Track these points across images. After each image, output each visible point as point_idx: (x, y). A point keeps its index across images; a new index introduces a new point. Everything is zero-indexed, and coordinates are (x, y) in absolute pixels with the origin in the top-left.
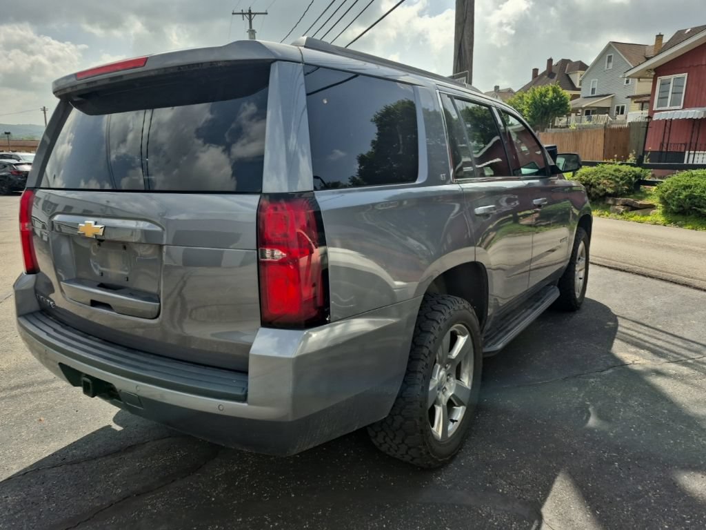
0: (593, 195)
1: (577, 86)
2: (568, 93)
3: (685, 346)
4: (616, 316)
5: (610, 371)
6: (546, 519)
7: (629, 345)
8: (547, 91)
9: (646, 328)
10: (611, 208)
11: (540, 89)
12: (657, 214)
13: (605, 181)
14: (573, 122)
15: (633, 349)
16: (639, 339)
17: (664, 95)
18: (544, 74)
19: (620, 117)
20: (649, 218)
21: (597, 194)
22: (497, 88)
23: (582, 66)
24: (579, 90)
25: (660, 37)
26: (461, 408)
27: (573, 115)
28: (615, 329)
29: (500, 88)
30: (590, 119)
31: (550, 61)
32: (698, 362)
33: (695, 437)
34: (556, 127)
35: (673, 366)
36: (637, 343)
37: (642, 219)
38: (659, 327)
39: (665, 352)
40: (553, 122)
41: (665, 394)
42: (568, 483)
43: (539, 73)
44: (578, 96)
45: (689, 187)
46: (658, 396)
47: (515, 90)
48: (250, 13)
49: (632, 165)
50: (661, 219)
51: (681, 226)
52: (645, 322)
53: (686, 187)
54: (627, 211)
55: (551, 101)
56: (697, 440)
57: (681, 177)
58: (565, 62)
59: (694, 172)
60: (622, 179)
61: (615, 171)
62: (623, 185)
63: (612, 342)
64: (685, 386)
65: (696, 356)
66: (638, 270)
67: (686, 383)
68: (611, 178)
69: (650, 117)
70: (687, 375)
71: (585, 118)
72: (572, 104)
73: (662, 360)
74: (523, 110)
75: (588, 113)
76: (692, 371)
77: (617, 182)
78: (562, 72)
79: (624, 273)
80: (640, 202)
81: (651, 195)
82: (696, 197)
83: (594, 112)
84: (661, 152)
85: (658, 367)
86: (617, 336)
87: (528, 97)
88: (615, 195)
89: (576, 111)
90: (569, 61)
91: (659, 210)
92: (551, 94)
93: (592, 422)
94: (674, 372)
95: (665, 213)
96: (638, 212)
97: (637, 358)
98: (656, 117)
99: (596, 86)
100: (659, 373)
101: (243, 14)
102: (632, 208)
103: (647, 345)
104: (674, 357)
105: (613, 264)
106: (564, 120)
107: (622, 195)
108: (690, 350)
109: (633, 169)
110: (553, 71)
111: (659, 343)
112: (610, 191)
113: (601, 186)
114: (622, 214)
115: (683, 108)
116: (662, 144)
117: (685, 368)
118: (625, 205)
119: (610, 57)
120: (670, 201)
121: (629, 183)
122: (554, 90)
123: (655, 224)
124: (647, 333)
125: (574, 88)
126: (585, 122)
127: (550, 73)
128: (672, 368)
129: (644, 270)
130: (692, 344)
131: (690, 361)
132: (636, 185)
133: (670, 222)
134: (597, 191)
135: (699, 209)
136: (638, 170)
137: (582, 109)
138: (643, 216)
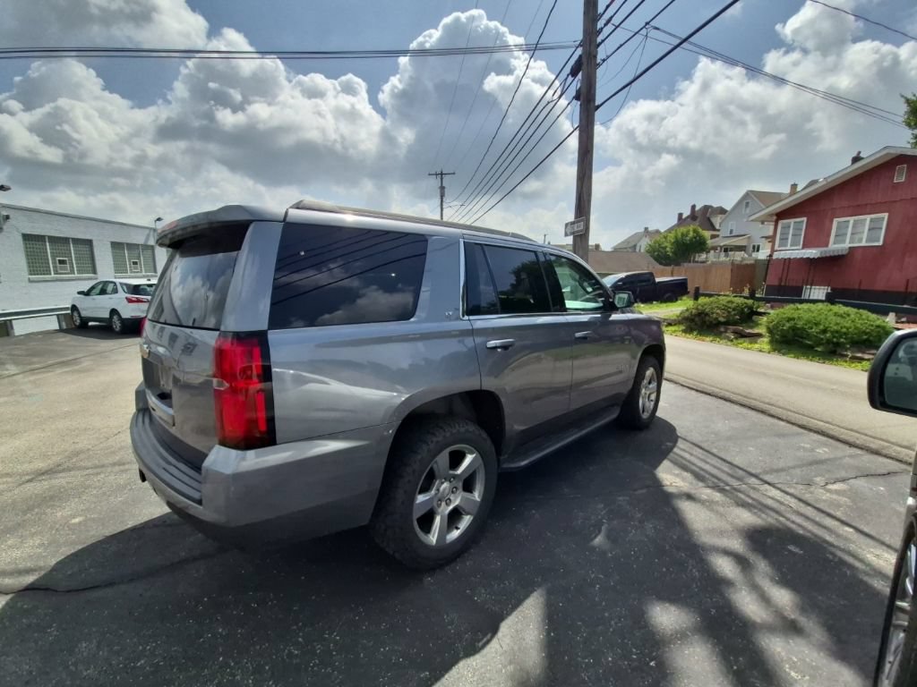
0: (708, 323)
1: (717, 227)
2: (707, 234)
3: (730, 472)
4: (678, 437)
5: (644, 491)
6: (500, 634)
7: (676, 467)
8: (689, 231)
9: (701, 451)
10: (723, 335)
11: (683, 229)
12: (764, 343)
13: (718, 311)
14: (712, 257)
15: (677, 471)
16: (689, 461)
17: (785, 236)
18: (688, 217)
19: (754, 255)
20: (757, 346)
21: (711, 322)
22: (646, 229)
23: (722, 211)
24: (718, 230)
25: (794, 186)
26: (468, 517)
27: (712, 252)
28: (670, 450)
29: (650, 229)
30: (727, 256)
31: (693, 207)
32: (735, 489)
33: (690, 567)
34: (697, 262)
35: (709, 491)
36: (685, 465)
37: (750, 346)
38: (715, 451)
39: (707, 476)
40: (694, 258)
41: (685, 519)
42: (542, 600)
43: (684, 216)
44: (718, 236)
45: (793, 319)
46: (677, 521)
47: (662, 231)
48: (442, 174)
49: (745, 298)
50: (767, 347)
51: (784, 354)
52: (703, 445)
53: (789, 320)
54: (736, 338)
55: (691, 240)
56: (691, 570)
57: (788, 310)
58: (706, 208)
59: (800, 306)
60: (734, 310)
61: (728, 302)
62: (735, 315)
63: (660, 463)
64: (708, 513)
65: (735, 483)
66: (723, 393)
67: (712, 510)
68: (725, 308)
69: (771, 256)
70: (717, 502)
71: (723, 254)
72: (710, 242)
73: (701, 484)
74: (666, 247)
75: (726, 250)
76: (723, 498)
77: (729, 312)
78: (704, 216)
79: (708, 396)
80: (748, 331)
81: (761, 324)
82: (798, 329)
83: (731, 250)
84: (780, 285)
85: (693, 492)
86: (669, 457)
87: (671, 237)
88: (727, 323)
89: (715, 248)
90: (711, 207)
91: (766, 340)
92: (691, 234)
93: (599, 540)
94: (706, 497)
95: (771, 342)
96: (747, 339)
97: (678, 480)
98: (775, 256)
99: (734, 229)
100: (689, 497)
101: (436, 175)
102: (741, 335)
103: (694, 468)
104: (713, 482)
105: (701, 386)
106: (703, 256)
107: (735, 323)
108: (732, 476)
109: (746, 301)
110: (696, 215)
111: (707, 467)
112: (722, 319)
113: (715, 315)
114: (732, 341)
115: (803, 248)
116: (781, 279)
117: (718, 494)
118: (735, 332)
119: (747, 203)
120: (775, 331)
121: (742, 312)
122: (695, 231)
123: (761, 351)
124: (700, 456)
125: (714, 229)
126: (723, 258)
127: (693, 216)
128: (706, 493)
129: (727, 395)
130: (737, 470)
131: (727, 488)
132: (749, 316)
133: (774, 350)
134: (711, 320)
135: (801, 340)
136: (750, 302)
137: (721, 247)
138: (751, 343)
